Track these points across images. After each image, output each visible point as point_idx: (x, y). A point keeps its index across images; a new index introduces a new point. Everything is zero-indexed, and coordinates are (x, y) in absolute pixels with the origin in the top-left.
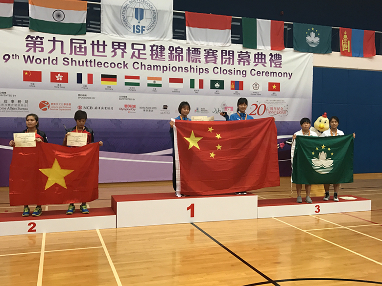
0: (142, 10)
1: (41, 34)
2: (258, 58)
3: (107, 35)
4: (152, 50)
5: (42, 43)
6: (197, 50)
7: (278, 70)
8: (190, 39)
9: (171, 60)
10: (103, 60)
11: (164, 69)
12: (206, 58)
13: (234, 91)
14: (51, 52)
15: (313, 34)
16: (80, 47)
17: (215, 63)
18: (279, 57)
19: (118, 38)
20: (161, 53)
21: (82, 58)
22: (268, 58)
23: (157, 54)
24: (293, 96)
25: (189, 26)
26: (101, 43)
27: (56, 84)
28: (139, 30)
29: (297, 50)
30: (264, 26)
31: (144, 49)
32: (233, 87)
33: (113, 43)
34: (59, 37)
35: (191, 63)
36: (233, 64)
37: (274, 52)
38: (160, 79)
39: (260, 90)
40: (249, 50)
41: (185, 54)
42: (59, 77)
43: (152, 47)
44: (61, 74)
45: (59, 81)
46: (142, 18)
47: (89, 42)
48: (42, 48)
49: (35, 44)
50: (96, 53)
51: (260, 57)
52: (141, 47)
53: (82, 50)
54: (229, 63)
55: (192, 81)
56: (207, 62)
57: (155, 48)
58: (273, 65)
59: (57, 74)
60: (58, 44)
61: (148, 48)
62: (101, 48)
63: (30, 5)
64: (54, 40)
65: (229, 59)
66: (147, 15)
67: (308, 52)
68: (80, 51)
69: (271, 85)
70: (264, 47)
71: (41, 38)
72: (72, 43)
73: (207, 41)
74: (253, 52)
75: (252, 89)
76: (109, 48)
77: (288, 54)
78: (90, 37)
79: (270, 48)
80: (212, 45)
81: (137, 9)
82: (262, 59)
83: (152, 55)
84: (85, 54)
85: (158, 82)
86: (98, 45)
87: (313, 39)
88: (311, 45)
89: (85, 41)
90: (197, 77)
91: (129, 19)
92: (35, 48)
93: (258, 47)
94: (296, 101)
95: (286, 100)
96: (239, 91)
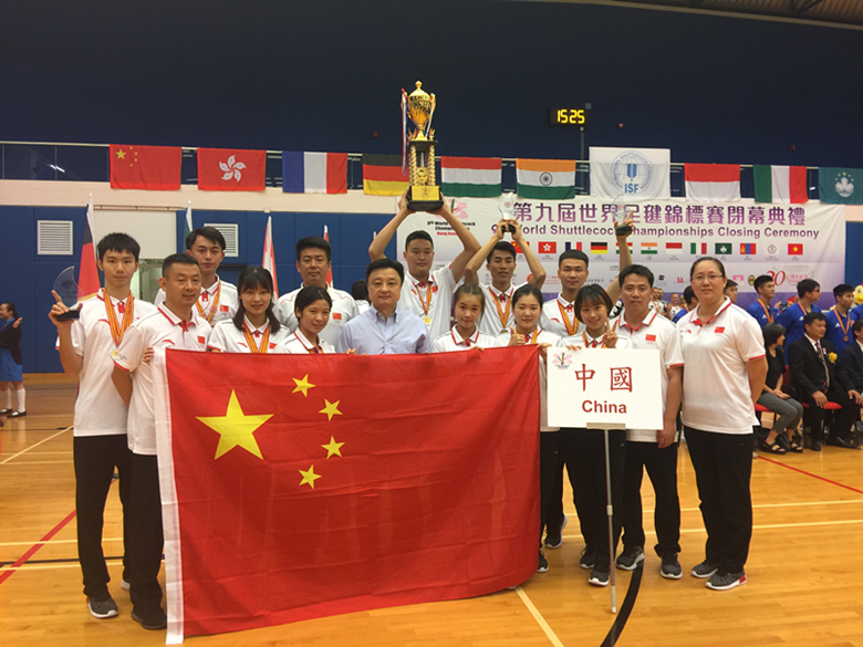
0: (635, 166)
1: (528, 201)
2: (774, 214)
3: (597, 197)
4: (646, 212)
5: (530, 211)
6: (698, 209)
7: (799, 228)
8: (691, 196)
9: (669, 221)
10: (592, 226)
11: (660, 232)
12: (710, 217)
13: (745, 256)
14: (538, 220)
15: (844, 180)
16: (569, 213)
17: (721, 222)
18: (800, 211)
19: (609, 200)
20: (657, 214)
21: (571, 225)
22: (787, 213)
23: (652, 216)
24: (820, 260)
25: (689, 180)
26: (591, 207)
27: (543, 255)
28: (632, 189)
29: (825, 201)
30: (780, 175)
31: (638, 211)
32: (743, 250)
33: (603, 206)
34: (546, 203)
35: (692, 225)
36: (743, 222)
37: (794, 206)
38: (655, 245)
39: (777, 253)
40: (762, 205)
41: (684, 214)
42: (547, 248)
43: (646, 207)
44: (550, 244)
45: (547, 252)
46: (635, 175)
47: (578, 207)
48: (530, 216)
49: (522, 212)
50: (585, 218)
51: (776, 213)
52: (635, 209)
53: (570, 216)
54: (738, 222)
55: (693, 246)
56: (711, 222)
57: (649, 209)
58: (793, 221)
59: (545, 243)
60: (546, 211)
61: (642, 210)
62: (591, 212)
63: (518, 170)
64: (542, 207)
65: (738, 216)
66: (640, 170)
67: (838, 203)
68: (569, 217)
69: (791, 247)
70: (781, 199)
71: (529, 205)
72: (560, 208)
73: (710, 196)
74: (767, 207)
75: (767, 253)
76: (599, 212)
77: (813, 208)
78: (579, 200)
79: (789, 200)
80: (717, 201)
81: (629, 165)
82: (778, 214)
83: (646, 217)
84: (574, 220)
85: (653, 248)
86: (587, 209)
87: (845, 186)
88: (842, 195)
89: (573, 206)
90: (698, 241)
91: (621, 177)
92: (523, 216)
93: (774, 200)
94: (824, 266)
95: (812, 266)
96: (751, 256)
